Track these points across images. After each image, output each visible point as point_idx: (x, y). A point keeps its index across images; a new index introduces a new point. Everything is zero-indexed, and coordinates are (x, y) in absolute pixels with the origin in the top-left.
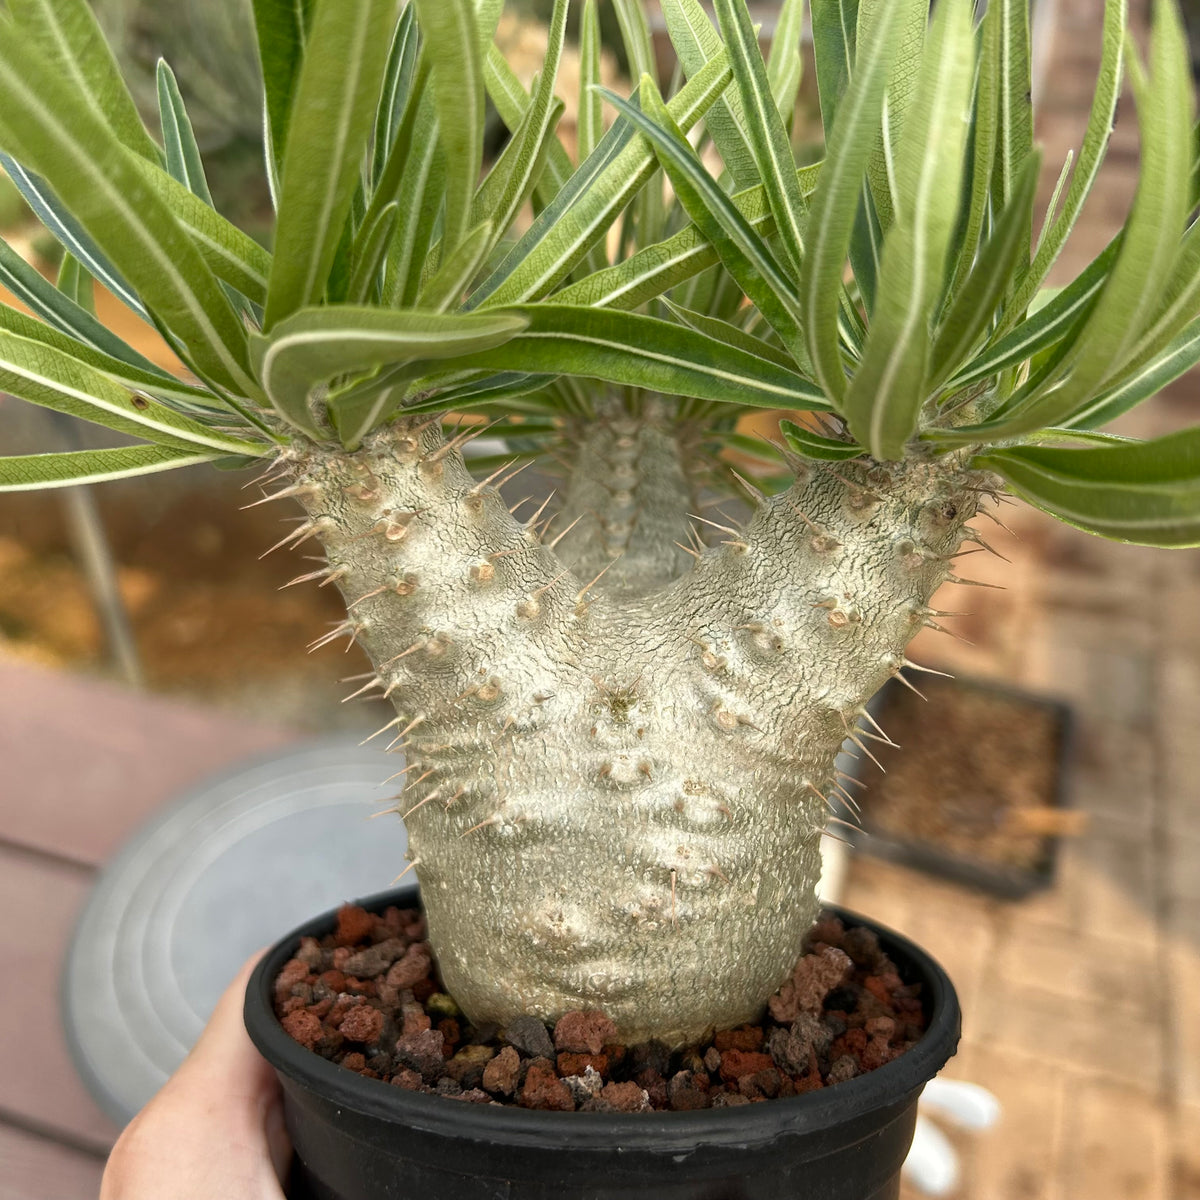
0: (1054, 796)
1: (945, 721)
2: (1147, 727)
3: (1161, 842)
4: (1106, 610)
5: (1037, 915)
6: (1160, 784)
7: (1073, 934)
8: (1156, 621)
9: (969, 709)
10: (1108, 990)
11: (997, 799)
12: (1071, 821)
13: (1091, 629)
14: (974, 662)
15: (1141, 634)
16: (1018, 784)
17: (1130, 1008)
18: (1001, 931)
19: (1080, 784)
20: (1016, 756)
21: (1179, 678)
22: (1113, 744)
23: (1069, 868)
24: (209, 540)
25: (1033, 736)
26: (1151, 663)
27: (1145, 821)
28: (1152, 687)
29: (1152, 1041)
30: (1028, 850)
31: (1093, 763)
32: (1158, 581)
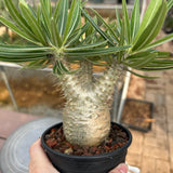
0: (151, 117)
1: (134, 106)
2: (164, 106)
3: (167, 122)
4: (157, 89)
5: (148, 134)
6: (166, 114)
7: (154, 137)
8: (164, 90)
9: (138, 105)
10: (160, 144)
11: (142, 117)
12: (153, 120)
13: (155, 92)
14: (138, 98)
15: (162, 92)
16: (145, 115)
17: (163, 147)
18: (144, 137)
20: (145, 111)
21: (168, 98)
22: (159, 109)
23: (153, 127)
25: (147, 108)
26: (164, 96)
27: (164, 120)
28: (164, 100)
29: (167, 152)
30: (147, 125)
31: (157, 112)
32: (164, 84)
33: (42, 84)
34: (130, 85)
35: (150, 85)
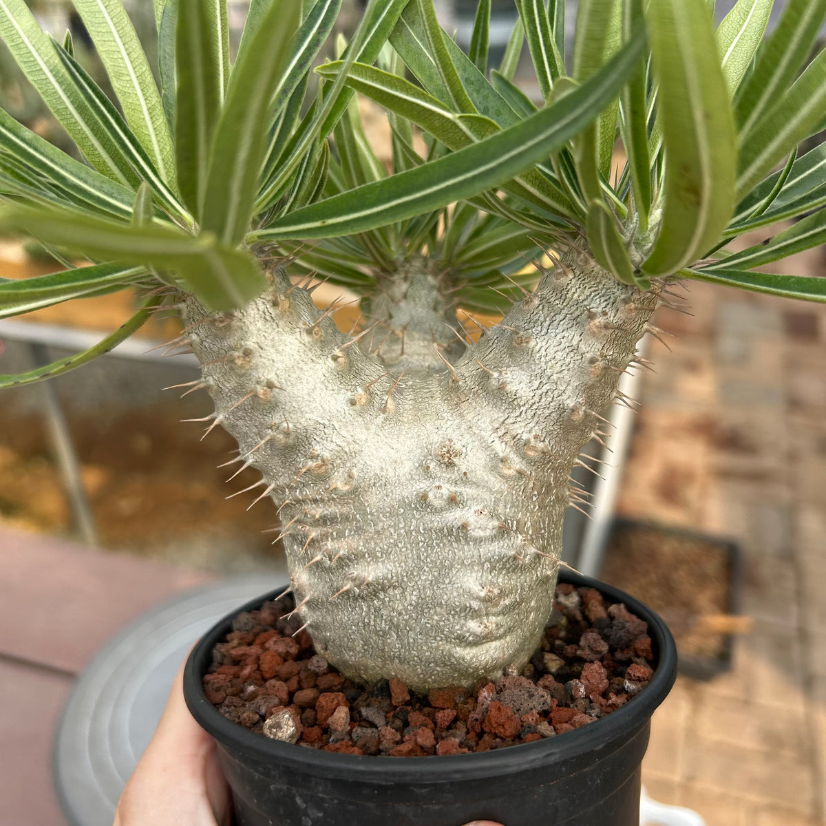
0: (729, 606)
1: (652, 556)
2: (789, 556)
3: (804, 636)
4: (757, 477)
5: (721, 690)
6: (801, 596)
7: (746, 703)
8: (792, 483)
9: (668, 548)
10: (773, 741)
11: (690, 609)
12: (741, 623)
13: (749, 490)
14: (669, 516)
15: (783, 493)
16: (704, 599)
17: (788, 754)
18: (697, 702)
19: (746, 597)
20: (702, 580)
21: (811, 522)
22: (768, 569)
23: (741, 656)
24: (142, 443)
25: (712, 565)
26: (791, 513)
27: (793, 622)
28: (792, 530)
29: (804, 776)
30: (713, 644)
31: (755, 584)
32: (792, 457)
34: (632, 453)
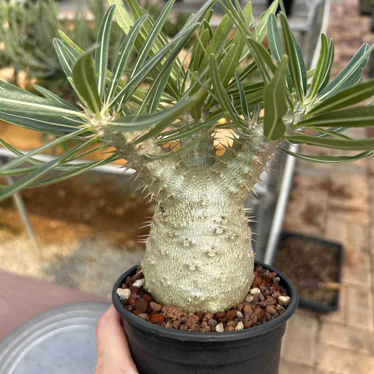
0: (337, 278)
2: (368, 251)
5: (332, 319)
6: (373, 272)
7: (345, 325)
8: (369, 213)
17: (365, 351)
18: (320, 325)
26: (368, 229)
27: (368, 285)
28: (369, 237)
32: (370, 200)
33: (97, 192)
34: (290, 199)
35: (336, 202)
